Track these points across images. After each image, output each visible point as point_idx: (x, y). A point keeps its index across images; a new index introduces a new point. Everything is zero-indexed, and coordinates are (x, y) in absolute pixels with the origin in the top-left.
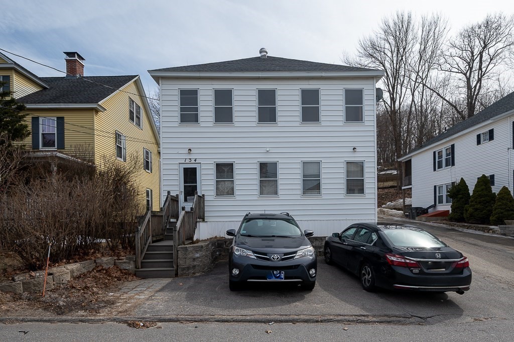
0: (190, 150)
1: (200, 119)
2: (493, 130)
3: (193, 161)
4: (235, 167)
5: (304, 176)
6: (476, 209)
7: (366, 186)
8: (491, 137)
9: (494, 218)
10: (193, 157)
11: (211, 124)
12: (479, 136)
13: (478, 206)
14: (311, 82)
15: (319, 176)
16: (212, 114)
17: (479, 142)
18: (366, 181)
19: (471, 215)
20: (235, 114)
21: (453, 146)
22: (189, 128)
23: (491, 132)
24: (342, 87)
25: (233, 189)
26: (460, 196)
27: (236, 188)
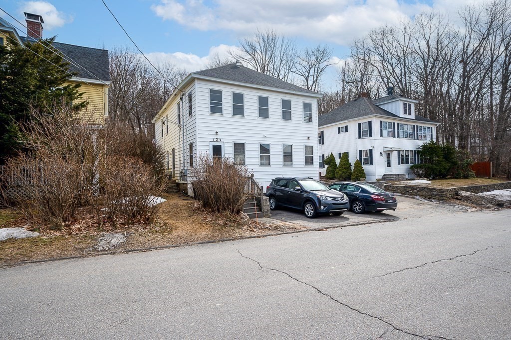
0: (216, 132)
1: (224, 111)
2: (347, 126)
3: (219, 141)
4: (246, 146)
5: (284, 153)
6: (343, 172)
7: (314, 160)
8: (346, 131)
9: (354, 177)
10: (219, 137)
11: (230, 116)
12: (339, 129)
13: (344, 170)
14: (287, 95)
15: (291, 153)
16: (231, 109)
17: (339, 132)
18: (314, 157)
19: (341, 176)
20: (245, 110)
21: (323, 132)
22: (216, 117)
23: (346, 127)
24: (302, 101)
25: (244, 161)
26: (332, 164)
27: (247, 160)
